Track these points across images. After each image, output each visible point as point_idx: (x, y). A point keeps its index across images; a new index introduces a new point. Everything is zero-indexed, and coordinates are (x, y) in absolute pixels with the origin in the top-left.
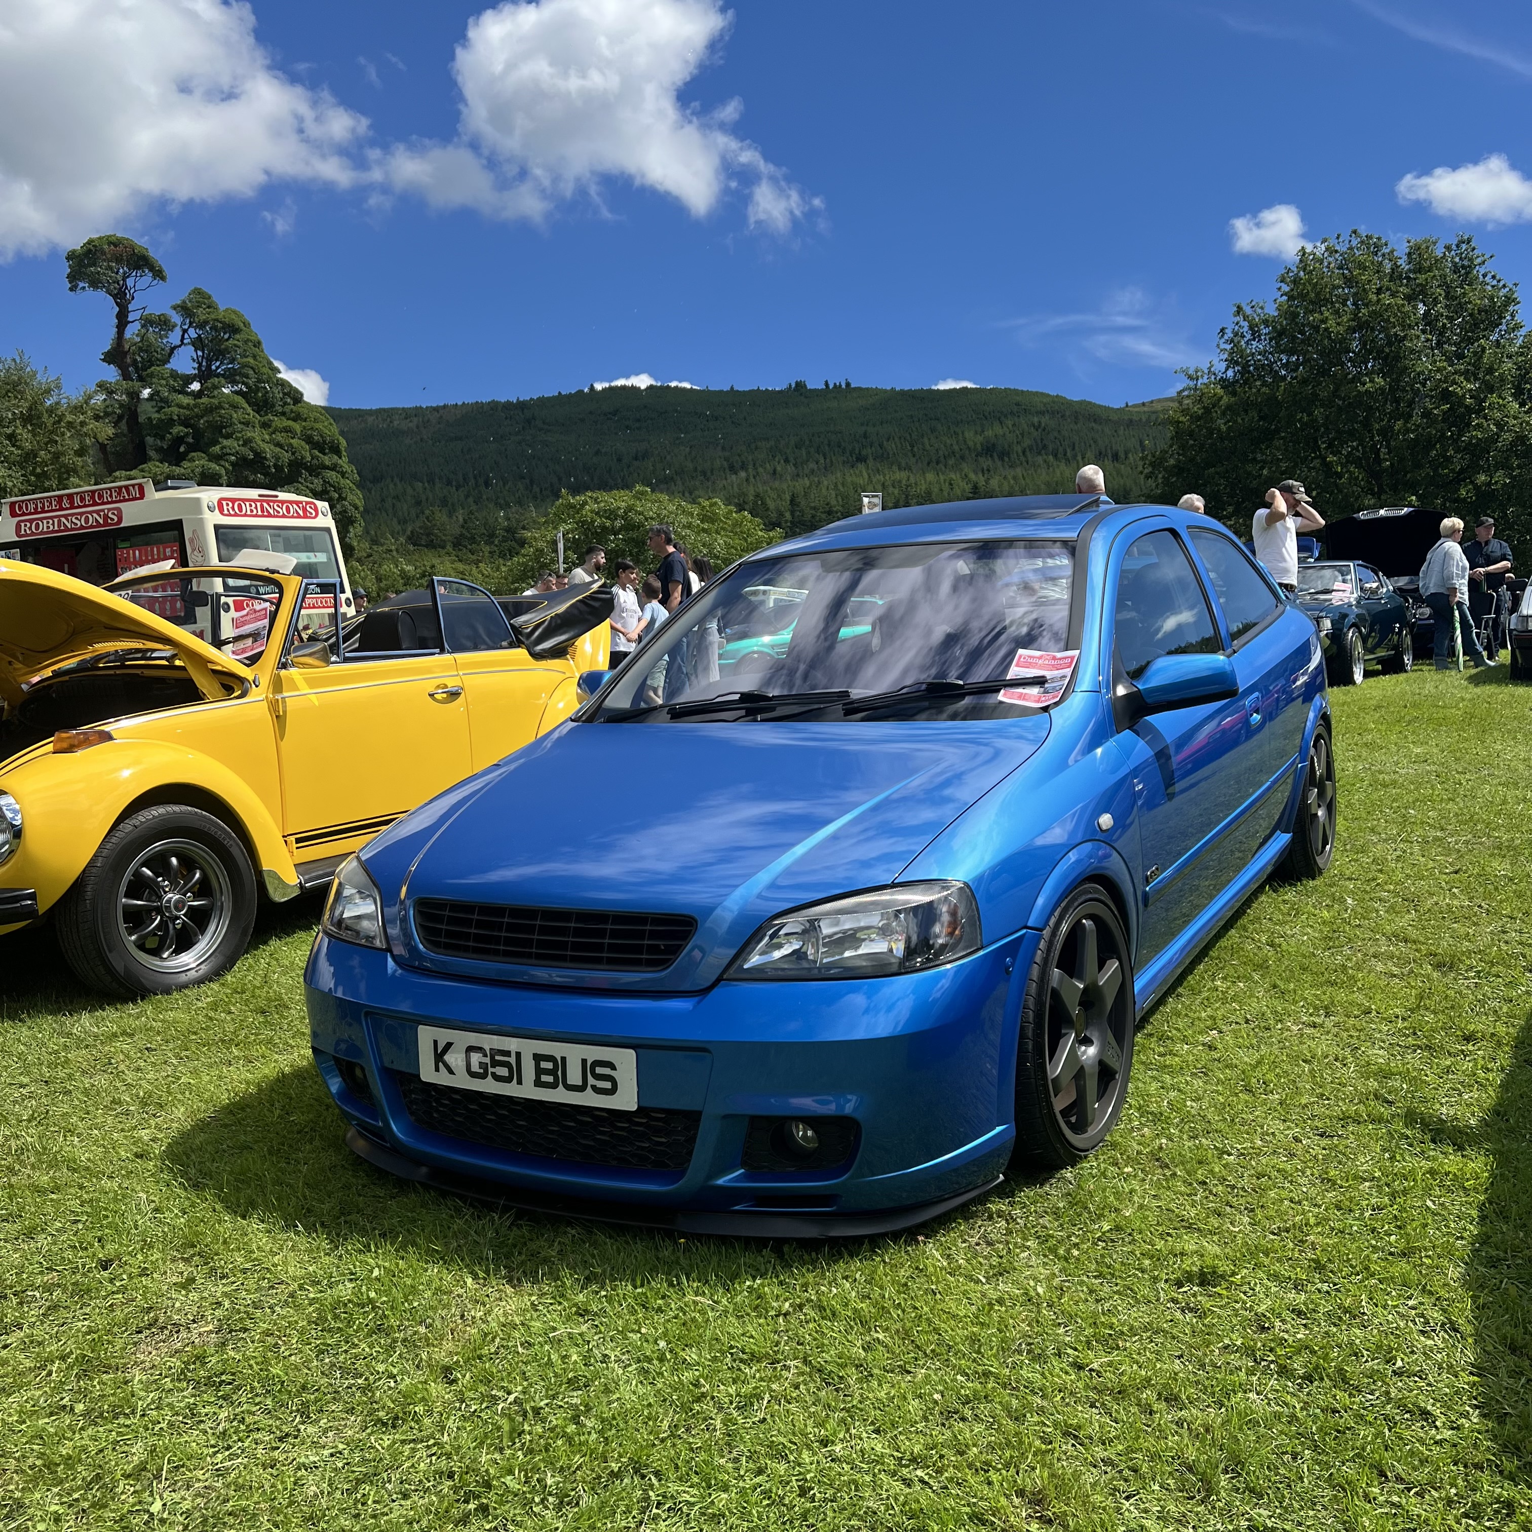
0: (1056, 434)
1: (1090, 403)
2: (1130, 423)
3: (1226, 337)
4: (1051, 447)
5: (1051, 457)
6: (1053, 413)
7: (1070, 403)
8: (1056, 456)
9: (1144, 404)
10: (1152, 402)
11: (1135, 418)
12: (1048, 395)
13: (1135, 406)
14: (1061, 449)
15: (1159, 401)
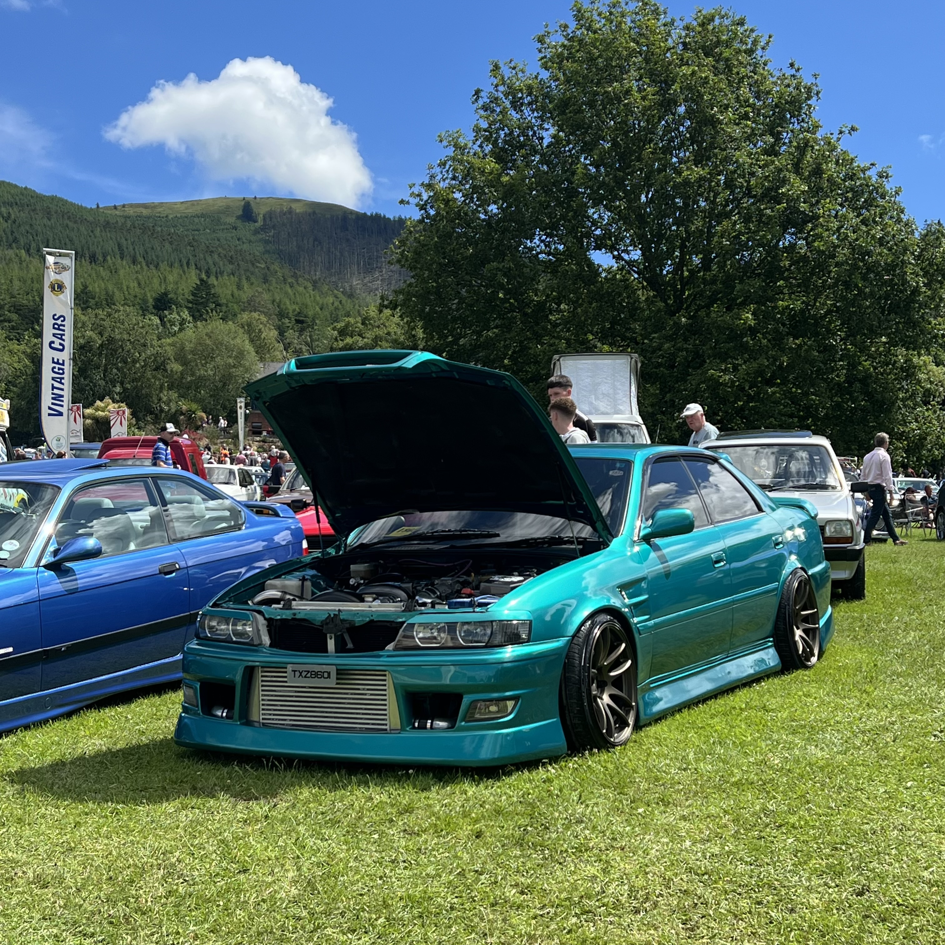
0: (27, 228)
1: (61, 200)
2: (107, 225)
3: (481, 103)
4: (22, 241)
5: (23, 251)
6: (22, 205)
7: (40, 198)
8: (28, 251)
9: (115, 207)
10: (124, 206)
11: (112, 221)
12: (16, 186)
13: (106, 208)
14: (33, 245)
15: (131, 206)
